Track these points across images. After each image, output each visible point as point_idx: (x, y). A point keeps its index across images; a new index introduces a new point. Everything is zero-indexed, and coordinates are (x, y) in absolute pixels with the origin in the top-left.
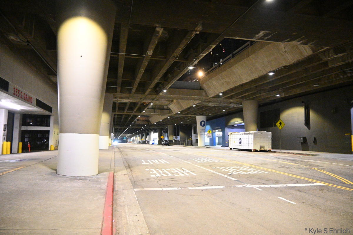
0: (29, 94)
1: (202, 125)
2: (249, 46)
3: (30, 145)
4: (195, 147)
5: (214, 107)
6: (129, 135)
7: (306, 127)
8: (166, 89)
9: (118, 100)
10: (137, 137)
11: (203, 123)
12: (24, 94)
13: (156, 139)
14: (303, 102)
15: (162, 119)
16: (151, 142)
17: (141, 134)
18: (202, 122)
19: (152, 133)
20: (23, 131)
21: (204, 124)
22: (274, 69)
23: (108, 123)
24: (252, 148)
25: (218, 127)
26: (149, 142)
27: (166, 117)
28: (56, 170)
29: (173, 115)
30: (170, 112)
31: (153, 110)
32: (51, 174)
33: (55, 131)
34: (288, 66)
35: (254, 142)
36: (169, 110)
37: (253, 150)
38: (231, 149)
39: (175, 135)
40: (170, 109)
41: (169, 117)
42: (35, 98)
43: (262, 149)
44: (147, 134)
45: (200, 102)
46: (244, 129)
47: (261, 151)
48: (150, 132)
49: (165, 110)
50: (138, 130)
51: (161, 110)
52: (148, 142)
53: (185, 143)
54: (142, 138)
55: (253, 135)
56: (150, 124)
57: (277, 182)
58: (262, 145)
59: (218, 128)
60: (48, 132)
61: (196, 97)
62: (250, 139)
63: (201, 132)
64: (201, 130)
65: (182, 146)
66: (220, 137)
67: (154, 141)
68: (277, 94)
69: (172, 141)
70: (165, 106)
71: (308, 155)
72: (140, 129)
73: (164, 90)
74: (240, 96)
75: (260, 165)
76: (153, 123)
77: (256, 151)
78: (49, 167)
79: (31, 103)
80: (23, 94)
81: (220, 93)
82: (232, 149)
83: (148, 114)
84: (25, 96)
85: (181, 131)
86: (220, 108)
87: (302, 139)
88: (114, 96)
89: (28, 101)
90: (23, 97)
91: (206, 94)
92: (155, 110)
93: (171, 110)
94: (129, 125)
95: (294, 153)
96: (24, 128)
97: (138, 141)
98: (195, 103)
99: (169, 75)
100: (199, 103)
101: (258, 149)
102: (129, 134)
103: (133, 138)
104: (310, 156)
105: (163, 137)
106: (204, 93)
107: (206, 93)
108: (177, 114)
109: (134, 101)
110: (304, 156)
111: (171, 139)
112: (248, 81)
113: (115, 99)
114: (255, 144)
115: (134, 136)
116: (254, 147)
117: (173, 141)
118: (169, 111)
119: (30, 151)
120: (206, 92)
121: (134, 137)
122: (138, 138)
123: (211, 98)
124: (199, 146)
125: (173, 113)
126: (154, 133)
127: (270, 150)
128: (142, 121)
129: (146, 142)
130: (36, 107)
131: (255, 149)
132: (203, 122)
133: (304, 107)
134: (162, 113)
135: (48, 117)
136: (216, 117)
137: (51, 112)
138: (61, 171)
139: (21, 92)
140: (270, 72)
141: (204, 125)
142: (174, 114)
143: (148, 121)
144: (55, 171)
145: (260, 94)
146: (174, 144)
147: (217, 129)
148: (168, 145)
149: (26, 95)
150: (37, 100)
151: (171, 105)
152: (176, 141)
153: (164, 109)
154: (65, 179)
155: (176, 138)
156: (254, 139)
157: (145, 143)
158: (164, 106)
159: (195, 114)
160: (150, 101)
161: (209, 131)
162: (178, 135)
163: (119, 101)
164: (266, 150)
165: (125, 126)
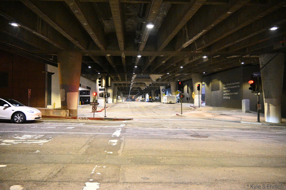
3: (83, 102)
7: (188, 93)
10: (140, 97)
13: (148, 98)
14: (187, 84)
24: (166, 102)
26: (145, 100)
27: (145, 87)
31: (136, 84)
35: (167, 100)
42: (86, 86)
43: (171, 103)
44: (145, 95)
54: (142, 98)
58: (170, 101)
64: (163, 94)
69: (153, 99)
91: (152, 80)
92: (138, 84)
96: (81, 96)
101: (169, 102)
105: (151, 97)
109: (124, 83)
114: (168, 100)
118: (145, 85)
119: (84, 104)
124: (161, 102)
126: (147, 94)
127: (174, 103)
130: (87, 89)
133: (187, 86)
134: (143, 85)
135: (90, 91)
136: (167, 88)
141: (164, 91)
142: (147, 86)
146: (155, 102)
151: (145, 82)
152: (155, 99)
156: (167, 99)
162: (158, 96)
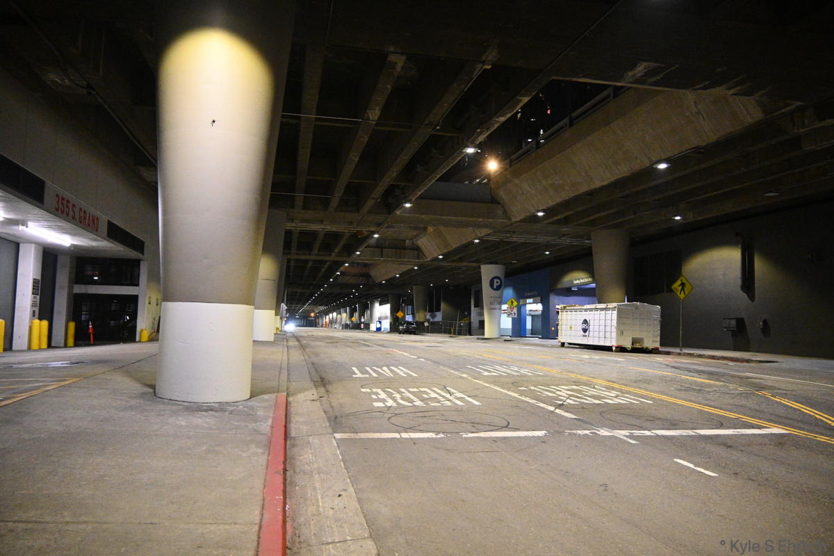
0: (93, 211)
1: (495, 287)
2: (610, 99)
3: (93, 327)
4: (478, 339)
5: (526, 243)
6: (322, 308)
7: (745, 295)
8: (410, 201)
9: (296, 226)
10: (340, 314)
11: (497, 282)
12: (81, 209)
13: (386, 318)
14: (737, 234)
15: (400, 273)
16: (373, 327)
17: (350, 307)
18: (495, 280)
19: (377, 305)
20: (76, 295)
21: (498, 284)
22: (669, 154)
23: (274, 280)
24: (612, 342)
25: (531, 291)
26: (369, 325)
27: (409, 267)
28: (153, 387)
29: (427, 262)
30: (419, 254)
31: (380, 249)
32: (143, 395)
33: (150, 298)
34: (703, 148)
35: (618, 328)
36: (416, 250)
37: (616, 347)
38: (563, 345)
39: (431, 311)
40: (418, 247)
41: (416, 268)
42: (104, 219)
43: (638, 346)
44: (366, 307)
45: (490, 231)
46: (595, 299)
47: (635, 350)
48: (372, 304)
49: (407, 251)
50: (343, 298)
51: (399, 250)
52: (367, 327)
53: (455, 330)
54: (351, 316)
55: (615, 312)
56: (371, 283)
57: (673, 426)
58: (637, 335)
59: (532, 294)
60: (134, 299)
61: (480, 220)
62: (608, 322)
63: (491, 304)
64: (492, 299)
65: (448, 335)
66: (537, 316)
67: (380, 322)
68: (676, 216)
69: (424, 322)
70: (407, 241)
71: (748, 361)
72: (347, 295)
73: (405, 203)
74: (587, 219)
75: (632, 384)
76: (377, 282)
77: (621, 349)
78: (137, 380)
79: (97, 230)
80: (76, 210)
81: (539, 211)
82: (566, 345)
83: (366, 260)
84: (82, 214)
85: (446, 301)
86: (539, 248)
87: (733, 322)
88: (288, 215)
89: (89, 225)
90: (77, 216)
91: (506, 215)
92: (385, 251)
93: (422, 252)
94: (323, 286)
95: (713, 357)
96: (79, 289)
97: (343, 322)
98: (479, 235)
99: (418, 166)
100: (488, 235)
101: (628, 345)
102: (321, 305)
103: (331, 315)
104: (751, 364)
105: (402, 314)
106: (500, 212)
107: (505, 211)
108: (436, 259)
109: (334, 229)
110: (739, 364)
111: (421, 320)
112: (605, 183)
113: (289, 224)
114: (621, 332)
115: (334, 311)
116: (618, 340)
117: (426, 324)
118: (415, 252)
119: (92, 342)
120: (504, 209)
121: (335, 314)
122: (344, 317)
123: (517, 222)
124: (486, 336)
125: (425, 256)
126: (380, 305)
127: (657, 349)
128: (353, 276)
129: (362, 325)
130: (108, 241)
131: (620, 344)
132: (498, 280)
133: (740, 246)
134: (400, 258)
135: (136, 264)
136: (529, 268)
137: (142, 252)
138: (166, 390)
139: (74, 205)
140: (660, 162)
141: (498, 288)
142: (429, 259)
143: (367, 276)
144: (151, 390)
145: (635, 213)
146: (428, 332)
147: (530, 297)
148: (415, 334)
149: (85, 212)
150: (110, 225)
151: (421, 238)
152: (432, 324)
153: (405, 248)
154: (174, 408)
155: (433, 316)
156: (618, 323)
157: (361, 329)
158: (405, 241)
159: (478, 261)
160: (372, 229)
161: (512, 302)
162: (438, 309)
163: (298, 229)
164: (647, 348)
165: (312, 288)
